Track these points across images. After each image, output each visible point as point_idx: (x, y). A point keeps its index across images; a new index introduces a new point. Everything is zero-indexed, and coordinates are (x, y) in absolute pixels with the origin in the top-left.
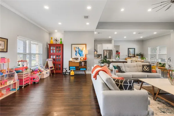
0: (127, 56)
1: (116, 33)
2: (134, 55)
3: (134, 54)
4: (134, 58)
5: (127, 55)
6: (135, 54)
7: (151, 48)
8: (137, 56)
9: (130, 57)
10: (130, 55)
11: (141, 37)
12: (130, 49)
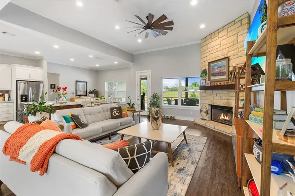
0: (75, 95)
1: (56, 47)
2: (85, 93)
3: (85, 90)
4: (86, 97)
5: (75, 92)
6: (88, 91)
7: (108, 83)
8: (91, 95)
9: (80, 96)
10: (79, 93)
11: (98, 65)
12: (78, 83)
